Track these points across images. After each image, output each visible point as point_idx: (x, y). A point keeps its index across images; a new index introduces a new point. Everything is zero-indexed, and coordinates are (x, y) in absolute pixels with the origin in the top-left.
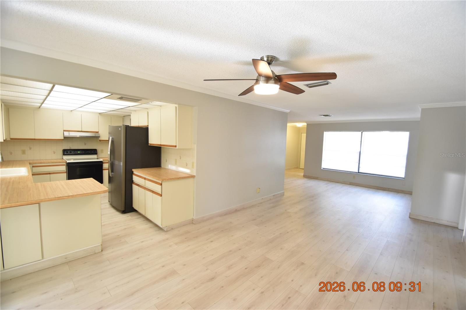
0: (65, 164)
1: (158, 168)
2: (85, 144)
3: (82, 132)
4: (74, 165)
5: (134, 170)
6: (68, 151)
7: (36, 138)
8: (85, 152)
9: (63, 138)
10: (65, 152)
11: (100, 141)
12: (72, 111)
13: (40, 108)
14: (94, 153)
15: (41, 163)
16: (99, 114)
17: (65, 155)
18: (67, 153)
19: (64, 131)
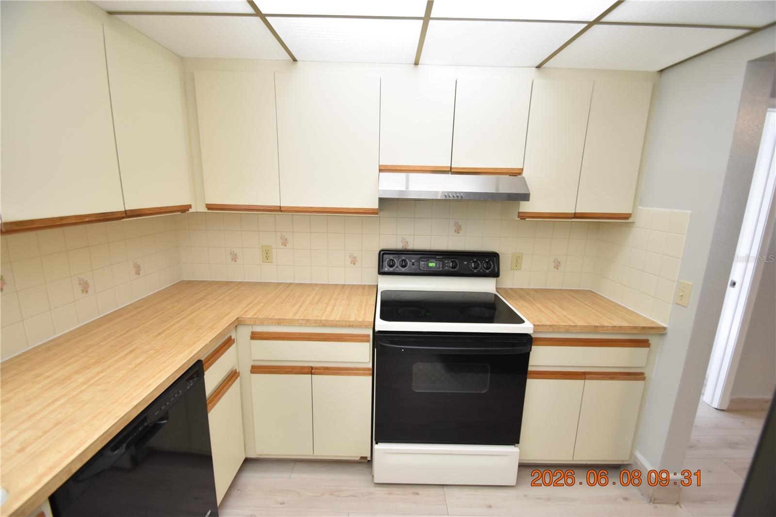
0: (371, 333)
2: (458, 230)
3: (453, 172)
6: (395, 260)
7: (284, 204)
8: (453, 267)
9: (375, 205)
10: (386, 263)
11: (523, 216)
12: (416, 64)
13: (295, 60)
14: (487, 271)
15: (280, 322)
16: (538, 67)
17: (381, 273)
18: (391, 266)
19: (380, 171)
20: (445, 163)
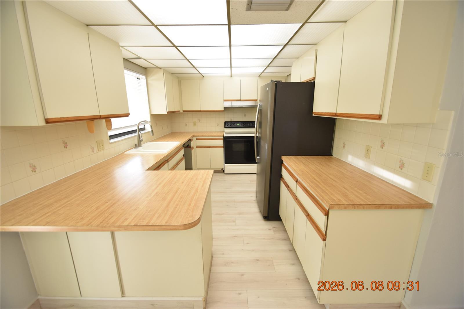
0: (223, 138)
1: (326, 157)
2: (245, 116)
3: (241, 101)
4: (230, 140)
5: (284, 158)
6: (229, 124)
7: (201, 110)
8: (244, 125)
9: (223, 109)
10: (226, 125)
12: (231, 76)
13: (204, 77)
14: (252, 126)
15: (203, 136)
16: (259, 76)
17: (225, 127)
18: (228, 125)
19: (224, 101)
20: (239, 99)
